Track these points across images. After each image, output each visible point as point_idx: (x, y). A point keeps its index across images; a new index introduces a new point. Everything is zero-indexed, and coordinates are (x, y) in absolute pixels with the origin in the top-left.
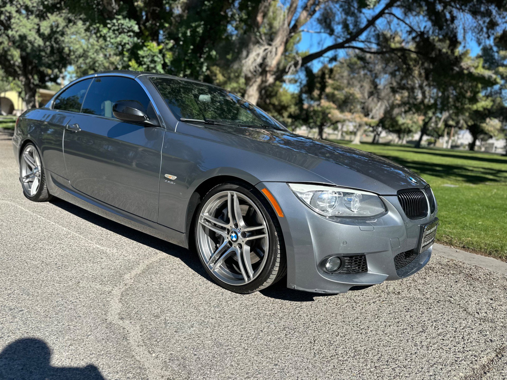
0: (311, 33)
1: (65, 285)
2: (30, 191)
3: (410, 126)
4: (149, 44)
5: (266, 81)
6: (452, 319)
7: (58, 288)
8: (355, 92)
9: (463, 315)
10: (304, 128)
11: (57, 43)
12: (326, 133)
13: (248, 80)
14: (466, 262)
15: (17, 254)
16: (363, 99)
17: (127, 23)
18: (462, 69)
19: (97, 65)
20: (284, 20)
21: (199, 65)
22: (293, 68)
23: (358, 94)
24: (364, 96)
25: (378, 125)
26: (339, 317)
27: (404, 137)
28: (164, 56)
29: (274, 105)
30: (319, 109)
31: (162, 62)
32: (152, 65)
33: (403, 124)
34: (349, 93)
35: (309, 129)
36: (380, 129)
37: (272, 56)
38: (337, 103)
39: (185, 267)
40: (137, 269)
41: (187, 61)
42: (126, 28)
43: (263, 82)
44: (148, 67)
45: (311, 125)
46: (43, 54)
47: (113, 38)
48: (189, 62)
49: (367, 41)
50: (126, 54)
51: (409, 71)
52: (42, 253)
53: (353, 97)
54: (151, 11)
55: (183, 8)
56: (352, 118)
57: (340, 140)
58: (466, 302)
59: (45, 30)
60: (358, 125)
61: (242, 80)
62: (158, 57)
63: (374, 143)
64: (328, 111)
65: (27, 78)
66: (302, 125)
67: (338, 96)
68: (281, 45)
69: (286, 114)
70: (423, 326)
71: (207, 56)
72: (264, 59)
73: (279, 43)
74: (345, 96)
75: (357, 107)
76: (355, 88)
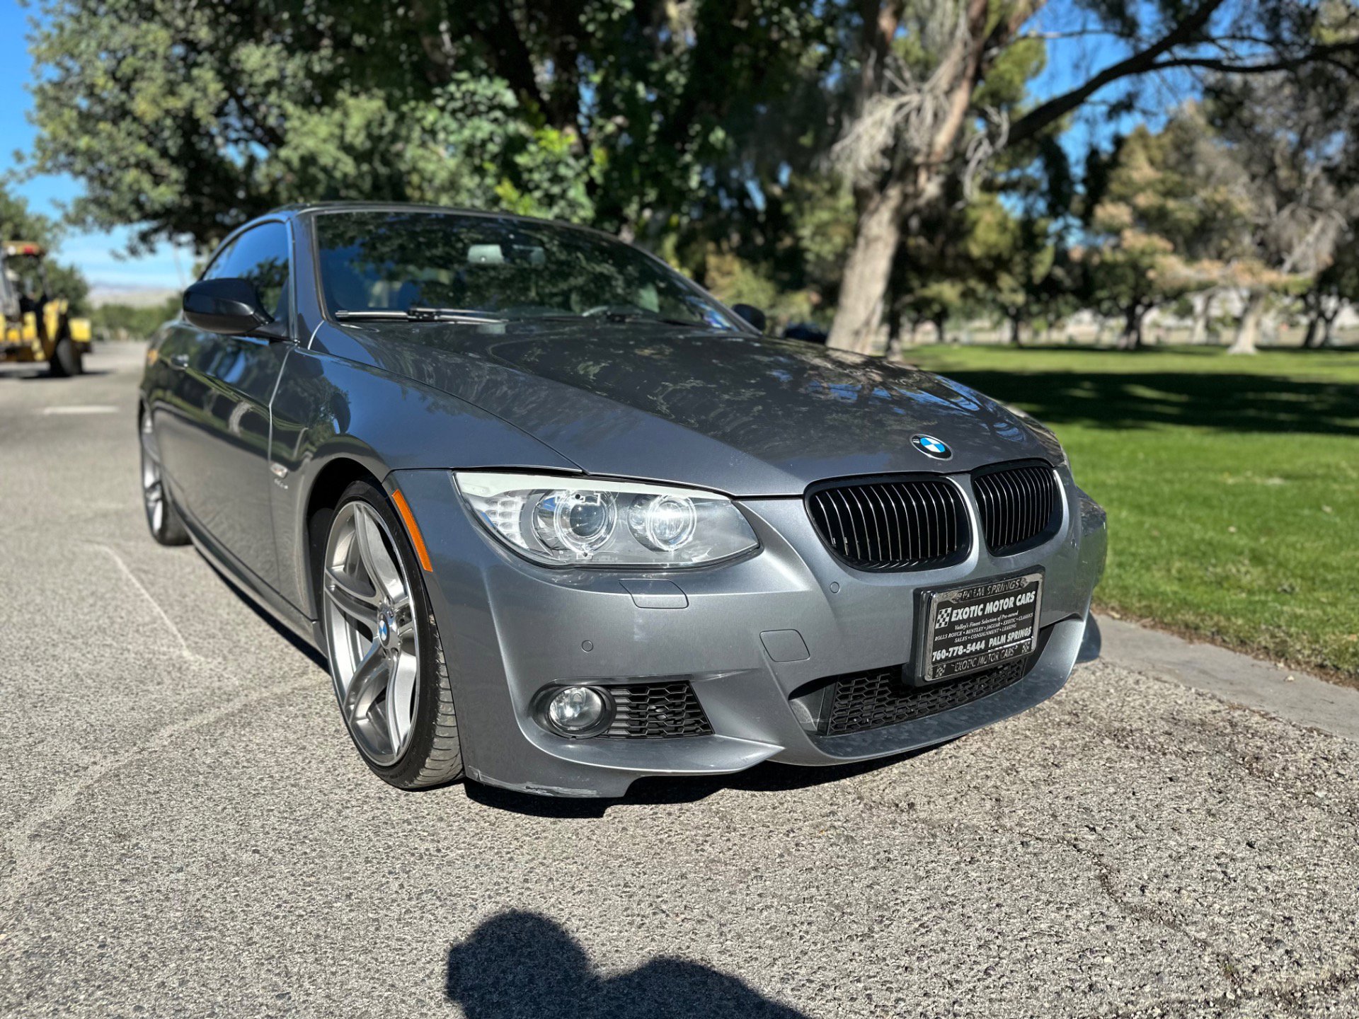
4: (542, 134)
5: (918, 194)
8: (1234, 199)
9: (1081, 889)
10: (1084, 316)
11: (386, 162)
12: (1149, 326)
13: (861, 199)
16: (1258, 215)
17: (484, 88)
21: (677, 173)
22: (986, 148)
23: (1242, 201)
24: (1262, 206)
25: (1322, 291)
29: (970, 260)
30: (1120, 257)
31: (584, 177)
32: (556, 190)
34: (1215, 202)
35: (1100, 318)
36: (1331, 303)
37: (922, 122)
38: (1177, 235)
41: (647, 164)
42: (485, 101)
43: (905, 197)
44: (547, 194)
45: (1106, 306)
47: (452, 133)
48: (653, 169)
49: (1237, 34)
53: (1228, 212)
56: (1224, 277)
57: (1207, 345)
59: (356, 135)
60: (1245, 294)
61: (846, 200)
62: (567, 165)
63: (1307, 347)
64: (1146, 261)
66: (1076, 309)
67: (1179, 215)
69: (1006, 281)
70: (880, 920)
71: (701, 147)
72: (899, 132)
73: (945, 87)
74: (1201, 212)
75: (1240, 242)
76: (1231, 186)
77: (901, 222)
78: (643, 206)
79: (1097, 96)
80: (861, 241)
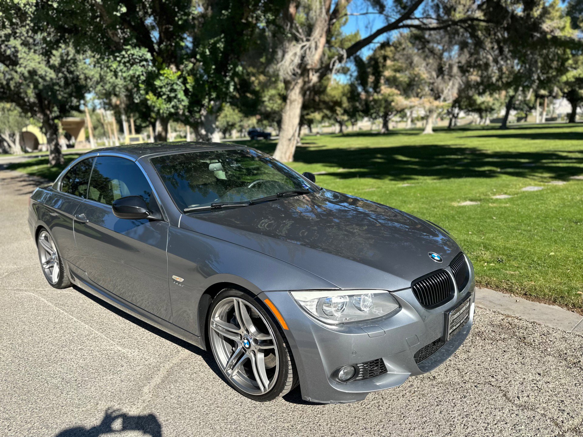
0: (356, 16)
1: (84, 409)
2: (51, 277)
3: (491, 104)
4: (165, 71)
5: (309, 82)
6: (487, 410)
7: (76, 415)
8: (421, 72)
9: (501, 401)
10: (366, 119)
11: (70, 72)
12: (393, 121)
13: (287, 83)
14: (524, 317)
15: (38, 371)
16: (430, 79)
17: (137, 52)
18: (544, 33)
19: (117, 89)
20: (321, 8)
21: (225, 86)
22: (337, 64)
23: (424, 74)
24: (431, 75)
25: (453, 106)
26: (361, 422)
27: (486, 116)
28: (185, 82)
29: (325, 102)
30: (380, 97)
31: (184, 88)
32: (172, 95)
33: (483, 103)
34: (414, 74)
35: (372, 120)
36: (456, 110)
38: (401, 88)
39: (206, 368)
40: (157, 376)
41: (211, 82)
42: (138, 57)
43: (305, 83)
44: (168, 97)
45: (374, 115)
46: (57, 88)
47: (124, 72)
48: (214, 85)
50: (142, 86)
51: (479, 44)
52: (63, 366)
53: (419, 78)
54: (164, 30)
55: (206, 5)
56: (420, 104)
57: (411, 129)
58: (509, 383)
59: (56, 61)
60: (428, 110)
61: (281, 85)
62: (177, 84)
63: (450, 129)
64: (390, 99)
65: (45, 115)
66: (363, 117)
67: (401, 79)
68: (321, 36)
69: (339, 110)
70: (451, 425)
71: (233, 74)
72: (303, 57)
73: (318, 37)
74: (409, 78)
75: (425, 90)
76: (419, 68)
77: (303, 92)
78: (210, 100)
79: (376, 40)
80: (288, 101)
